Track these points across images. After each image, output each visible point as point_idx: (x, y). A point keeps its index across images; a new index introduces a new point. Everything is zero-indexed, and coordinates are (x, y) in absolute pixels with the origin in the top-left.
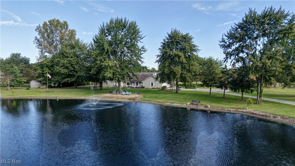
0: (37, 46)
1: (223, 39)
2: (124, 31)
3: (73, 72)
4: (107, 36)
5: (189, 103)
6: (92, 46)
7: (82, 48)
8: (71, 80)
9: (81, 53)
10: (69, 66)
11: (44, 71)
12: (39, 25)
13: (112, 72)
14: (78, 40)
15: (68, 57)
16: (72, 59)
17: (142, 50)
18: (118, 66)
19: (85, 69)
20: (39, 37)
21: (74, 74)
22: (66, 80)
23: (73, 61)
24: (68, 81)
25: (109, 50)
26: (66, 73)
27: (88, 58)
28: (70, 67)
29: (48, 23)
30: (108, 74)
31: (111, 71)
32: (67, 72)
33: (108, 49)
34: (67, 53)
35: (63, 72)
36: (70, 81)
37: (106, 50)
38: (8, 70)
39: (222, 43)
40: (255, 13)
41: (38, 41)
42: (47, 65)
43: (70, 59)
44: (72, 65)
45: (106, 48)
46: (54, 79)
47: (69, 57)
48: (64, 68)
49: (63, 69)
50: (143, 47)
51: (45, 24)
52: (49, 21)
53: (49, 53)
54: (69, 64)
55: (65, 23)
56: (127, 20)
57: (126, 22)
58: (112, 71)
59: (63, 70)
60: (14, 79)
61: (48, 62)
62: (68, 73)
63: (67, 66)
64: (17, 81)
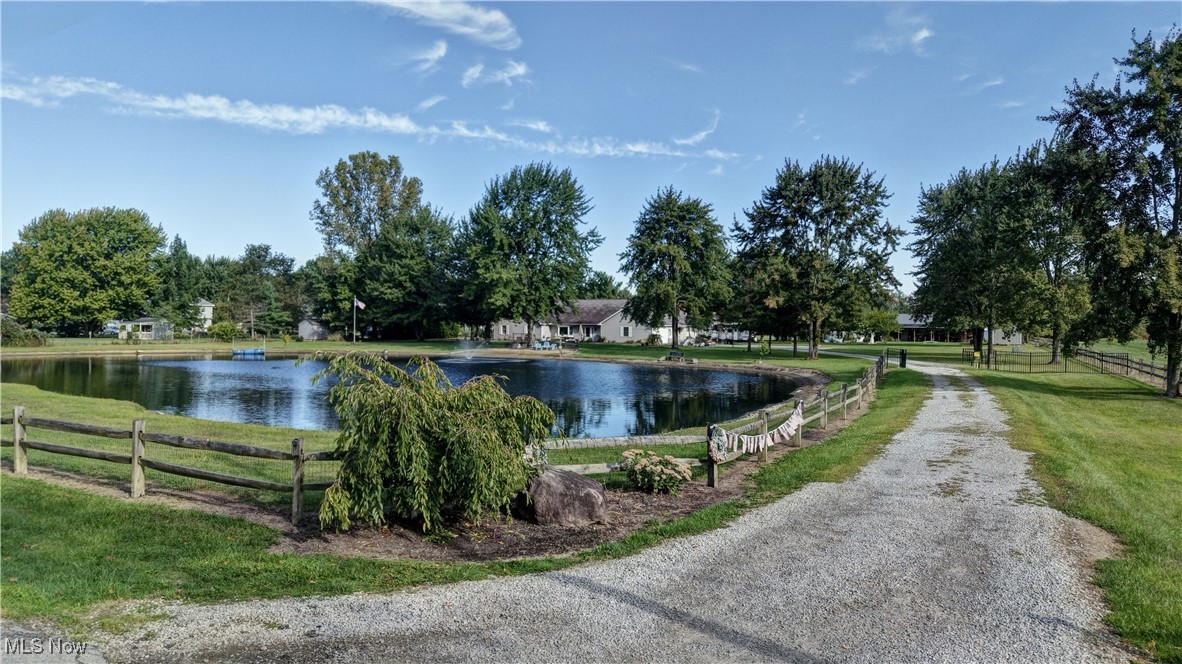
0: (318, 226)
1: (736, 224)
2: (544, 193)
3: (415, 296)
4: (501, 208)
5: (663, 358)
6: (466, 228)
7: (440, 231)
8: (408, 318)
9: (437, 245)
10: (405, 281)
11: (336, 294)
12: (327, 170)
13: (509, 295)
14: (427, 210)
15: (401, 257)
16: (412, 262)
17: (590, 238)
18: (525, 281)
19: (449, 288)
20: (324, 201)
21: (417, 304)
22: (395, 317)
23: (416, 268)
24: (402, 320)
25: (504, 241)
26: (397, 298)
27: (455, 258)
28: (408, 284)
29: (349, 163)
30: (499, 299)
31: (505, 291)
32: (400, 296)
33: (501, 241)
34: (398, 246)
35: (390, 297)
36: (406, 322)
37: (499, 244)
38: (252, 291)
39: (736, 232)
40: (797, 167)
41: (322, 212)
42: (346, 279)
43: (407, 261)
44: (412, 279)
45: (498, 239)
46: (365, 317)
47: (406, 257)
48: (391, 285)
49: (389, 288)
50: (592, 232)
51: (341, 166)
52: (352, 158)
53: (350, 242)
54: (405, 275)
55: (394, 161)
56: (553, 170)
57: (551, 174)
58: (508, 292)
59: (389, 291)
60: (267, 313)
61: (348, 271)
62: (401, 300)
63: (400, 282)
64: (272, 319)
